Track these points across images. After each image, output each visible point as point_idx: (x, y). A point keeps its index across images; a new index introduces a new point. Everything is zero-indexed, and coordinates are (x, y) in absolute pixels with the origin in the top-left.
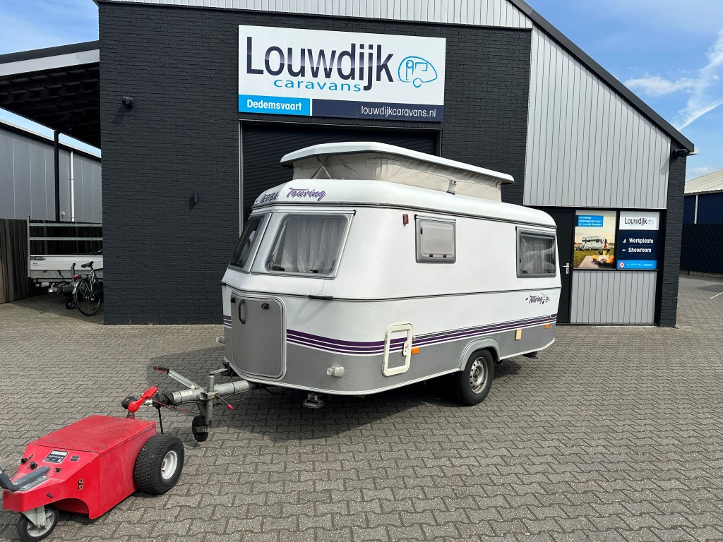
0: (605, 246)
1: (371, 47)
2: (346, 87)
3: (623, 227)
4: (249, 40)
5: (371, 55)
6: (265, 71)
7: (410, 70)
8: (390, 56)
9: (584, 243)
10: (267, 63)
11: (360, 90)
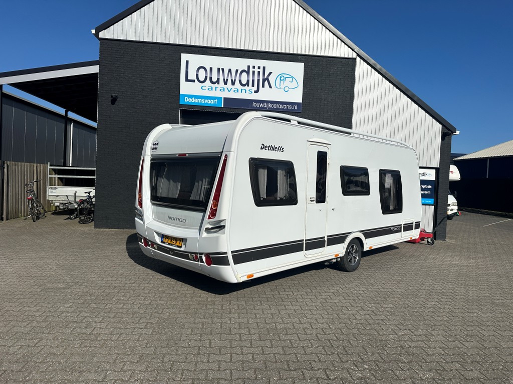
6: (196, 80)
11: (252, 92)
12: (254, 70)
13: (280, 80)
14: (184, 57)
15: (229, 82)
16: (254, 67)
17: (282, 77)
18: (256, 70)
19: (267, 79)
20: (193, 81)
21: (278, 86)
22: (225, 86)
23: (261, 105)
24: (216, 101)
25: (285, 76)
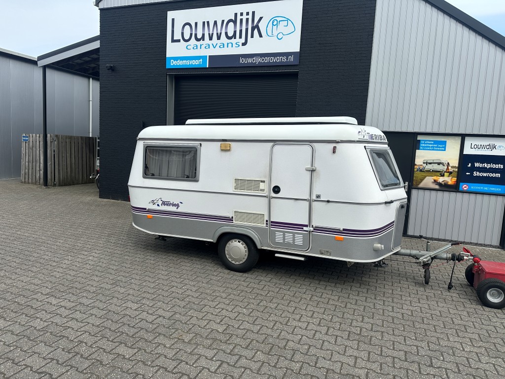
7: (275, 27)
10: (183, 34)
11: (239, 46)
12: (241, 17)
13: (273, 25)
14: (171, 15)
15: (215, 37)
16: (242, 14)
17: (275, 22)
18: (244, 17)
19: (257, 27)
20: (179, 41)
21: (270, 34)
22: (210, 42)
23: (250, 60)
24: (201, 60)
25: (279, 19)
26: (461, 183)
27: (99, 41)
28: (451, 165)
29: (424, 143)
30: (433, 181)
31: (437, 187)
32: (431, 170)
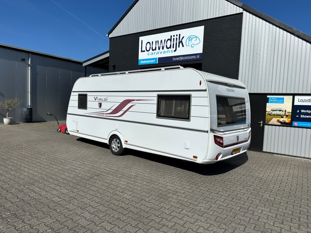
0: (285, 113)
1: (177, 35)
2: (168, 52)
3: (296, 103)
4: (142, 41)
5: (177, 38)
6: (146, 51)
7: (190, 41)
8: (183, 37)
9: (272, 111)
10: (146, 47)
11: (172, 52)
12: (174, 37)
14: (141, 38)
15: (161, 48)
16: (174, 36)
17: (190, 39)
18: (175, 37)
19: (181, 42)
20: (144, 51)
21: (188, 45)
22: (159, 51)
23: (178, 59)
24: (155, 60)
25: (192, 37)
26: (293, 122)
27: (109, 53)
28: (287, 111)
29: (271, 99)
30: (277, 120)
31: (279, 124)
32: (276, 114)
